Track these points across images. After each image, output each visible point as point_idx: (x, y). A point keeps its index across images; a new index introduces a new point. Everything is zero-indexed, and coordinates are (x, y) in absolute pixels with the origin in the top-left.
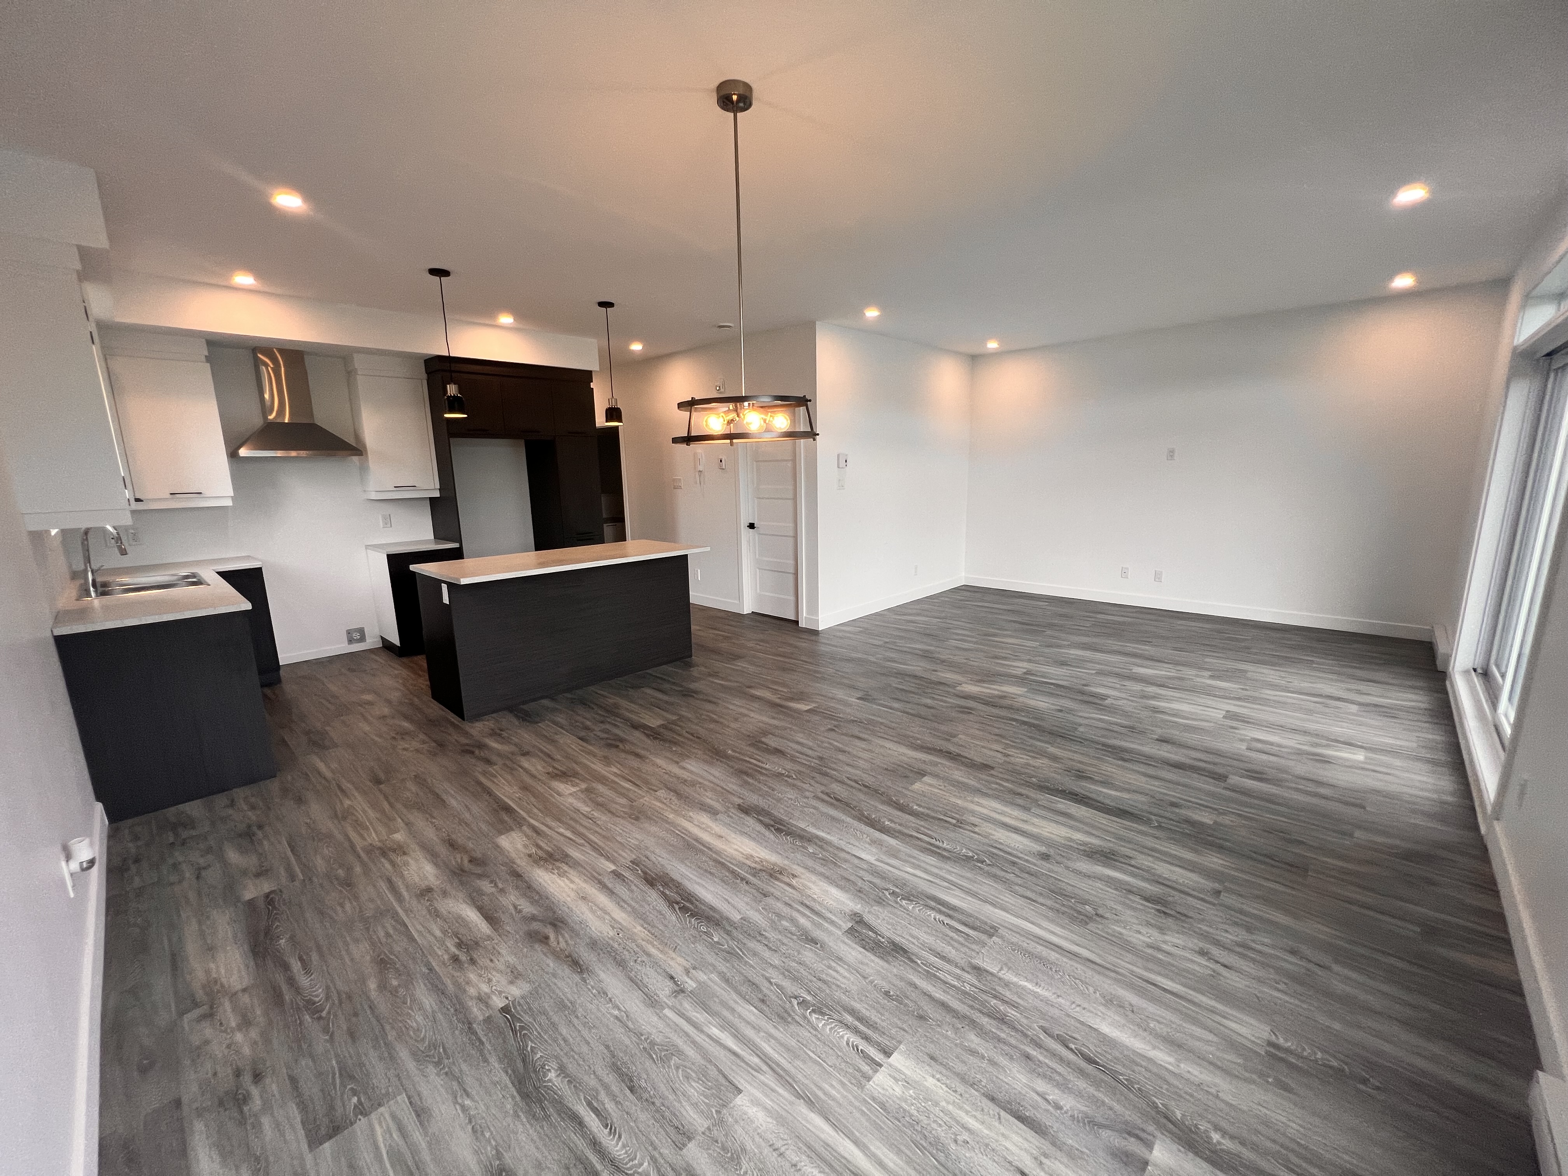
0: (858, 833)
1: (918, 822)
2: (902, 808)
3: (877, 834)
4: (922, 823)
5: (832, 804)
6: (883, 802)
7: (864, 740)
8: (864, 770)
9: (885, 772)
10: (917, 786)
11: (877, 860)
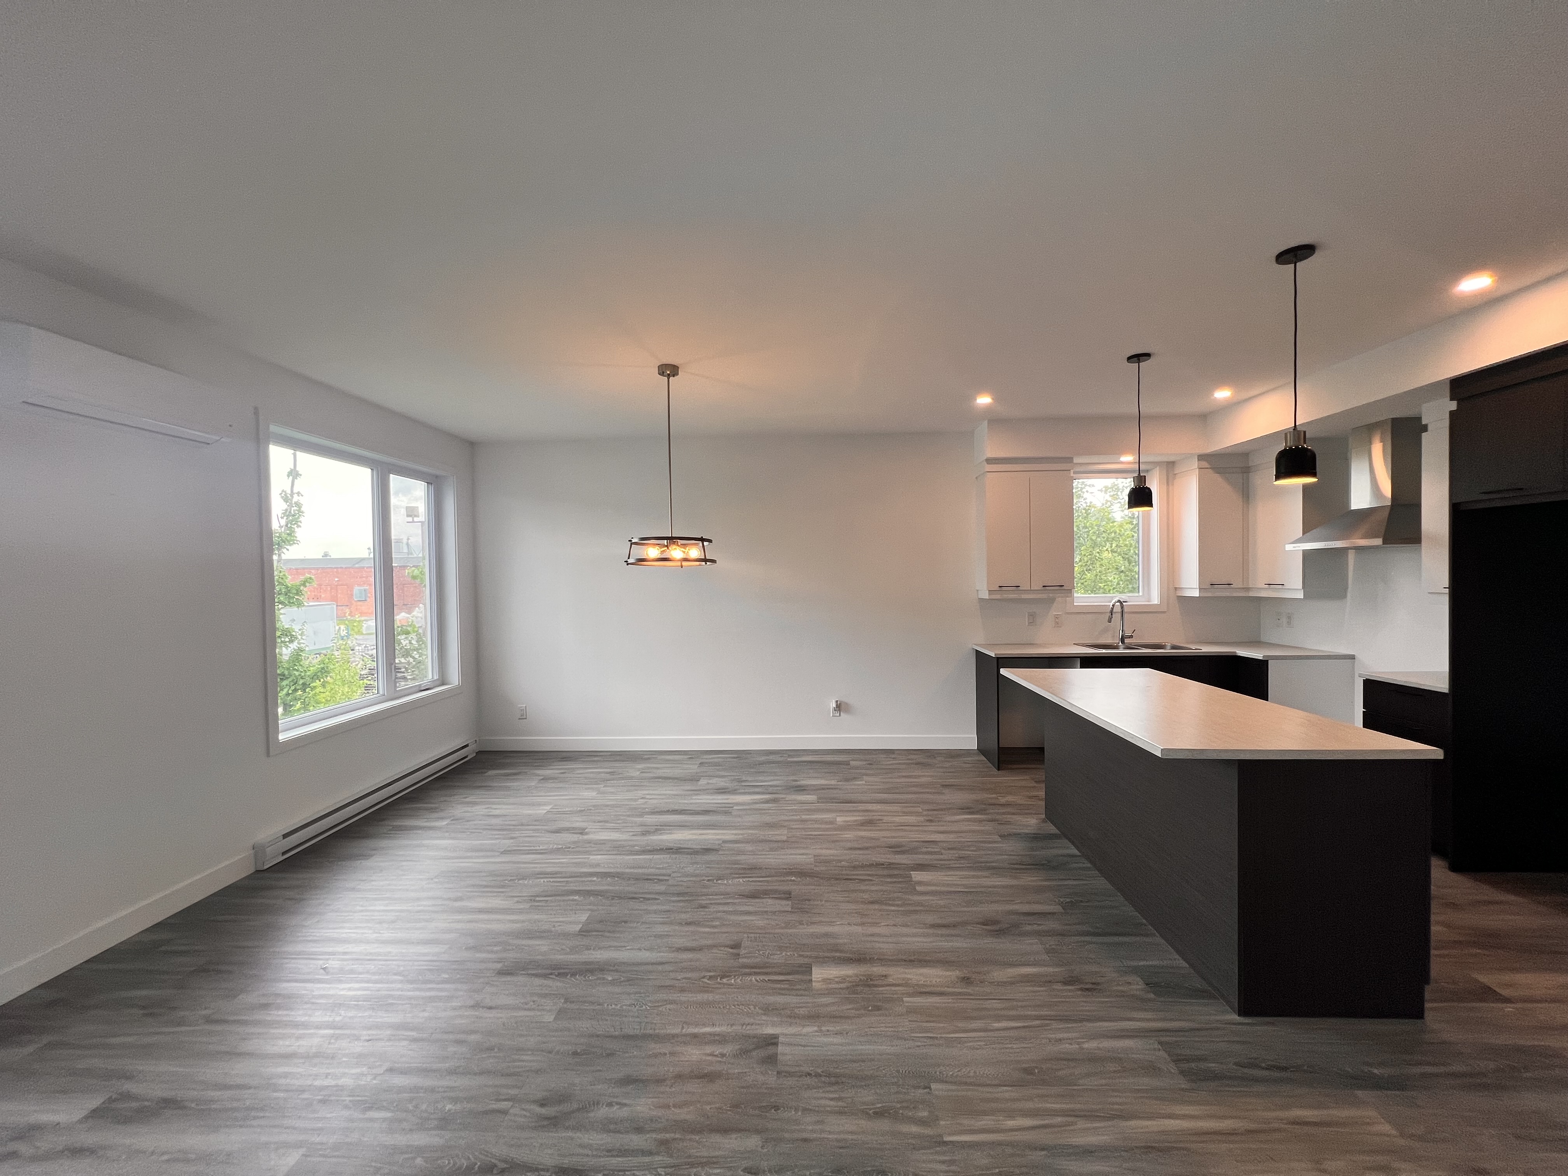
0: (612, 866)
1: (569, 888)
2: (589, 893)
3: (597, 870)
4: (566, 888)
5: (648, 875)
6: (607, 891)
7: (679, 950)
8: (648, 912)
9: (625, 919)
10: (584, 917)
11: (589, 858)
